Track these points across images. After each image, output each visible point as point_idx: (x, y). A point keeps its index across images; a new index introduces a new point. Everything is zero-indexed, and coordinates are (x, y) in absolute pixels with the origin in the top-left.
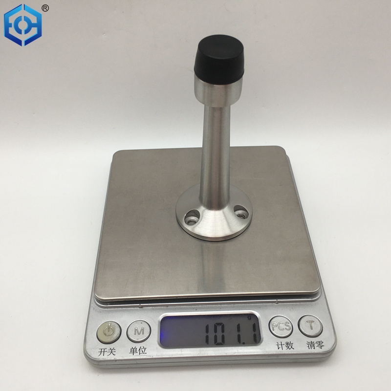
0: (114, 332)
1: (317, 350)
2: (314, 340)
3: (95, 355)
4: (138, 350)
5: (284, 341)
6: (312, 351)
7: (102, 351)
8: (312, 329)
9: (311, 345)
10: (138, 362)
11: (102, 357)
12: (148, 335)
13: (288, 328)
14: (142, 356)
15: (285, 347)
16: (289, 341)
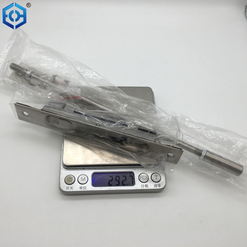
0: (72, 180)
1: (158, 188)
2: (157, 184)
3: (64, 189)
4: (83, 187)
5: (145, 184)
6: (156, 188)
7: (68, 188)
8: (156, 179)
9: (156, 186)
10: (83, 192)
11: (67, 190)
12: (87, 181)
13: (146, 178)
14: (85, 190)
15: (145, 187)
16: (146, 184)
